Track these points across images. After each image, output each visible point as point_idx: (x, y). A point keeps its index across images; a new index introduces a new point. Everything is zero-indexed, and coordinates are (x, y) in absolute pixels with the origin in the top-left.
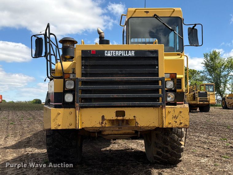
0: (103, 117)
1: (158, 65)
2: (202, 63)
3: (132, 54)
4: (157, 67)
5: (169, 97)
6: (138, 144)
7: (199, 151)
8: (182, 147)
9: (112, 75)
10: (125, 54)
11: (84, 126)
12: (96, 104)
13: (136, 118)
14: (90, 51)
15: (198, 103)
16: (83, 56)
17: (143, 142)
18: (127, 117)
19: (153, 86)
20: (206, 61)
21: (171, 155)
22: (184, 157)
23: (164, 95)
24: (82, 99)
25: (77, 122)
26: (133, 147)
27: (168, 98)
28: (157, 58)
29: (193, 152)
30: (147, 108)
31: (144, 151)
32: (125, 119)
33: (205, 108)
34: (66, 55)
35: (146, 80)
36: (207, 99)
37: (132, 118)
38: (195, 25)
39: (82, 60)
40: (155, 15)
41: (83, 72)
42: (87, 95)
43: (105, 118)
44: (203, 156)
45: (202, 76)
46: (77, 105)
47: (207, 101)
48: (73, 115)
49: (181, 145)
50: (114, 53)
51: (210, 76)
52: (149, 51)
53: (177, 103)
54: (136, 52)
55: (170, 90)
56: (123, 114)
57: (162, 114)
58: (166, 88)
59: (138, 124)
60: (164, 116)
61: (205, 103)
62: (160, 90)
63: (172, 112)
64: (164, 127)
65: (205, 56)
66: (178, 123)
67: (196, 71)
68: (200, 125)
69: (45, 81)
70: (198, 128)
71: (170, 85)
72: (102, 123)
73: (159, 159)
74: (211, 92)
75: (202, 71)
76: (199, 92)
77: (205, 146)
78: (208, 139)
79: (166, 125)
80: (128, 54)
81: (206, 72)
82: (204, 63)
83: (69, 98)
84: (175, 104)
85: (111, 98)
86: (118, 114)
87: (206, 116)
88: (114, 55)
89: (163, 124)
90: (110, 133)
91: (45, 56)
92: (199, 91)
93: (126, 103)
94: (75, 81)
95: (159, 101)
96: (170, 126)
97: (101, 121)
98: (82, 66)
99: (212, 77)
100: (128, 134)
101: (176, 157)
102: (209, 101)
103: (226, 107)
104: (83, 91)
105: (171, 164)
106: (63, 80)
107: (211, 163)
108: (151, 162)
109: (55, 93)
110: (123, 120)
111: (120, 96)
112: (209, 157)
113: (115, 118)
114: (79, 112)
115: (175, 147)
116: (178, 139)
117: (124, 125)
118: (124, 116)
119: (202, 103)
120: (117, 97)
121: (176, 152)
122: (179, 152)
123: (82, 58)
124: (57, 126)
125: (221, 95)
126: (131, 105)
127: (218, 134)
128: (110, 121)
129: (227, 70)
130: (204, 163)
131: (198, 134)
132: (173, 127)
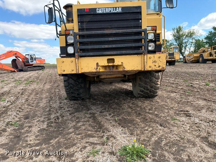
0: (97, 64)
1: (141, 19)
2: (171, 35)
3: (119, 10)
4: (140, 21)
5: (150, 46)
6: (128, 86)
7: (169, 89)
8: (159, 86)
9: (103, 29)
10: (114, 11)
11: (83, 71)
12: (91, 54)
13: (123, 64)
14: (84, 9)
15: (168, 60)
16: (79, 14)
17: (131, 84)
18: (116, 63)
19: (137, 37)
20: (174, 33)
21: (150, 92)
22: (159, 93)
23: (146, 44)
24: (81, 50)
25: (77, 68)
26: (125, 88)
28: (140, 13)
29: (165, 90)
30: (132, 56)
31: (132, 90)
32: (114, 65)
33: (172, 63)
35: (131, 32)
36: (174, 57)
37: (120, 64)
39: (78, 18)
41: (79, 28)
42: (84, 47)
43: (99, 65)
44: (172, 92)
45: (171, 43)
46: (76, 54)
47: (174, 58)
48: (74, 63)
49: (158, 84)
50: (104, 10)
51: (176, 42)
52: (134, 7)
54: (123, 8)
55: (151, 41)
56: (113, 60)
57: (144, 60)
58: (148, 39)
59: (125, 68)
60: (146, 61)
61: (173, 59)
62: (143, 40)
64: (146, 70)
65: (173, 30)
66: (157, 66)
69: (56, 40)
70: (168, 75)
71: (151, 36)
72: (97, 69)
73: (141, 95)
74: (177, 52)
75: (171, 40)
77: (173, 86)
79: (148, 68)
80: (116, 10)
81: (173, 40)
83: (70, 50)
86: (109, 61)
87: (173, 68)
88: (104, 12)
89: (145, 67)
91: (54, 21)
92: (169, 52)
93: (115, 53)
94: (75, 35)
95: (142, 50)
96: (150, 69)
97: (96, 67)
98: (79, 22)
100: (119, 77)
101: (154, 93)
103: (186, 62)
104: (80, 43)
105: (150, 98)
106: (65, 36)
107: (178, 96)
108: (136, 96)
109: (61, 47)
110: (113, 66)
111: (110, 46)
112: (177, 92)
113: (106, 64)
114: (78, 60)
115: (153, 86)
116: (155, 80)
117: (115, 70)
118: (114, 62)
119: (170, 60)
120: (108, 47)
121: (153, 89)
122: (156, 90)
123: (78, 15)
124: (62, 71)
125: (183, 55)
126: (119, 53)
127: (182, 78)
128: (103, 67)
129: (187, 38)
130: (173, 96)
131: (168, 78)
132: (153, 70)
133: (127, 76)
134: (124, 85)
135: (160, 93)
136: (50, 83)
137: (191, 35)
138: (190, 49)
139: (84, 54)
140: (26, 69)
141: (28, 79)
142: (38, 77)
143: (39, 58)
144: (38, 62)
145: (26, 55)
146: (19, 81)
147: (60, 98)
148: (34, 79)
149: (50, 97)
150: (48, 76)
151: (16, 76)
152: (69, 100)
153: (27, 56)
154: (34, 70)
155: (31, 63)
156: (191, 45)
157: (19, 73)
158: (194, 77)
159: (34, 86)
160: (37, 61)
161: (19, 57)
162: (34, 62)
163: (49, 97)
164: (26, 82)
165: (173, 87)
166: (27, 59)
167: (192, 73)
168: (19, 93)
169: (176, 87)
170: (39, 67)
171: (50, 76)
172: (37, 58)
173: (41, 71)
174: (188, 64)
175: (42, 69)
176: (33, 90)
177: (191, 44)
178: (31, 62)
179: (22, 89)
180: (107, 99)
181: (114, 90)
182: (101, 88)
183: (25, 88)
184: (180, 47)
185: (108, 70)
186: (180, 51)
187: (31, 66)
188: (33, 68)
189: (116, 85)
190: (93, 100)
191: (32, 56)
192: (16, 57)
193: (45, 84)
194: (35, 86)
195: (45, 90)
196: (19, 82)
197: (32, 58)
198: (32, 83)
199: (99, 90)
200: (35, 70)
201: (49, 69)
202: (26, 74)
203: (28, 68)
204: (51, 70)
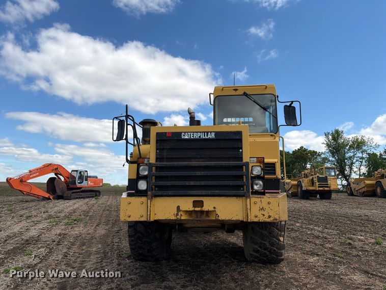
0: (178, 207)
1: (242, 148)
2: (323, 143)
3: (212, 136)
4: (241, 150)
5: (257, 185)
7: (309, 247)
9: (190, 159)
10: (204, 136)
11: (156, 218)
12: (171, 192)
13: (216, 209)
14: (166, 133)
15: (318, 189)
16: (158, 139)
18: (205, 208)
19: (235, 173)
20: (327, 141)
21: (271, 253)
22: (288, 254)
23: (248, 182)
24: (156, 186)
25: (149, 213)
27: (255, 186)
28: (240, 140)
29: (301, 249)
30: (229, 198)
32: (203, 210)
33: (326, 195)
34: (146, 137)
35: (227, 165)
36: (328, 184)
37: (211, 209)
38: (292, 102)
39: (157, 143)
40: (244, 93)
42: (161, 183)
43: (181, 209)
44: (313, 254)
45: (324, 158)
46: (149, 193)
47: (327, 187)
48: (145, 205)
50: (192, 135)
51: (333, 157)
52: (231, 132)
53: (266, 191)
54: (217, 133)
55: (258, 177)
56: (201, 204)
57: (246, 205)
58: (253, 174)
59: (218, 216)
60: (249, 208)
61: (326, 189)
62: (245, 177)
63: (259, 203)
64: (249, 221)
65: (326, 135)
66: (267, 216)
67: (316, 152)
68: (317, 216)
69: (124, 166)
70: (314, 219)
71: (257, 171)
72: (177, 215)
73: (257, 257)
74: (332, 176)
75: (323, 152)
76: (318, 176)
77: (317, 242)
78: (324, 232)
79: (252, 218)
80: (207, 136)
81: (328, 153)
82: (325, 143)
83: (142, 186)
84: (263, 194)
85: (187, 185)
86: (195, 204)
87: (326, 204)
88: (192, 137)
89: (248, 217)
90: (192, 226)
91: (125, 139)
93: (204, 192)
94: (150, 166)
95: (243, 190)
96: (256, 220)
97: (176, 213)
98: (157, 149)
99: (335, 158)
100: (214, 227)
101: (277, 256)
102: (330, 187)
103: (352, 194)
104: (157, 177)
105: (271, 263)
106: (136, 165)
107: (321, 263)
108: (249, 260)
109: (129, 179)
110: (202, 212)
111: (198, 183)
112: (320, 255)
113: (191, 209)
114: (151, 201)
115: (275, 243)
116: (278, 233)
117: (204, 218)
118: (202, 206)
119: (321, 189)
120: (194, 184)
121: (275, 249)
122: (280, 250)
123: (157, 141)
124: (127, 217)
125: (347, 180)
126: (210, 194)
127: (336, 226)
128: (186, 212)
129: (353, 151)
130: (312, 263)
131: (311, 227)
132: (260, 221)
133: (226, 225)
134: (232, 235)
135: (291, 254)
136: (107, 225)
137: (358, 145)
138: (360, 169)
139: (160, 193)
140: (69, 195)
141: (71, 214)
142: (88, 212)
143: (93, 177)
144: (91, 184)
145: (73, 171)
146: (56, 217)
147: (120, 255)
148: (80, 215)
149: (104, 253)
150: (104, 211)
151: (51, 208)
152: (134, 260)
153: (74, 174)
154: (82, 198)
155: (79, 185)
156: (362, 162)
157: (56, 201)
158: (358, 225)
159: (79, 230)
160: (89, 182)
161: (61, 175)
162: (85, 184)
163: (102, 251)
164: (66, 221)
165: (315, 244)
166: (74, 177)
167: (357, 217)
168: (55, 241)
169: (321, 245)
170: (92, 193)
171: (108, 210)
172: (90, 177)
173: (94, 199)
174: (357, 197)
175: (96, 195)
176: (76, 238)
177: (361, 160)
178: (79, 183)
179: (60, 235)
180: (198, 262)
181: (213, 244)
182: (191, 239)
183: (63, 232)
184: (341, 166)
185: (194, 217)
186: (342, 172)
187: (78, 190)
188: (81, 194)
189: (218, 234)
190: (173, 263)
191: (82, 173)
192: (56, 174)
193: (97, 226)
194: (81, 228)
195: (96, 239)
196: (55, 219)
197: (81, 177)
198: (76, 222)
199: (188, 243)
200: (84, 198)
201: (107, 197)
202: (68, 205)
203: (73, 193)
204: (111, 197)
